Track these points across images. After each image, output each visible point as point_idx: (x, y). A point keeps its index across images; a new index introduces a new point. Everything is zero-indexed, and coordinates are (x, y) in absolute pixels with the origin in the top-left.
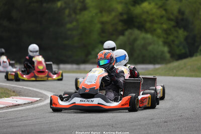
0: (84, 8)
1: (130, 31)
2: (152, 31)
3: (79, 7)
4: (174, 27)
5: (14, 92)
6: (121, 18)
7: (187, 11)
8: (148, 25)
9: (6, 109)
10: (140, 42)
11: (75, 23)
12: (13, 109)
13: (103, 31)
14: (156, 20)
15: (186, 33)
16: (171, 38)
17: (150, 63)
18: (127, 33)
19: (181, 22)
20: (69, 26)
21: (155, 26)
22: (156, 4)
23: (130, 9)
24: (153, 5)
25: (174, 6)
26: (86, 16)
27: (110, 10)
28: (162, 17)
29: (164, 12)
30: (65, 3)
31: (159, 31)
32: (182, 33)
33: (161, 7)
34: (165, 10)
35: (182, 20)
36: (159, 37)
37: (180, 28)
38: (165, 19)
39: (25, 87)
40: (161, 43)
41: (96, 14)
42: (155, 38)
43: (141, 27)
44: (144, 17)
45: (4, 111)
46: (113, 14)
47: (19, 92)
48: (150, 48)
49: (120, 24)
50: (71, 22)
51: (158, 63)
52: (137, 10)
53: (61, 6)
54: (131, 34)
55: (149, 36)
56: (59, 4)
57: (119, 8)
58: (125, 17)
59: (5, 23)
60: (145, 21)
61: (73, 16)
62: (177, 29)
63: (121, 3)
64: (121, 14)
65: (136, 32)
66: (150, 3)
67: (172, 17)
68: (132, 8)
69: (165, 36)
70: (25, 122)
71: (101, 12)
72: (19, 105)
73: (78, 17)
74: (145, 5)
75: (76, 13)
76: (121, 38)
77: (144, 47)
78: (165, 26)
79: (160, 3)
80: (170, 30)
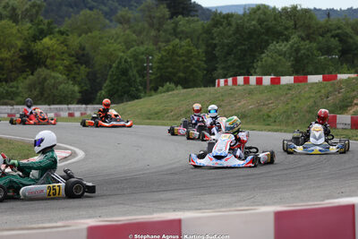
2: (54, 68)
4: (75, 63)
7: (87, 46)
14: (58, 56)
16: (73, 74)
19: (82, 58)
21: (57, 62)
25: (75, 41)
28: (63, 53)
29: (65, 48)
32: (84, 70)
33: (62, 43)
34: (66, 45)
35: (83, 55)
37: (82, 65)
38: (66, 55)
44: (45, 53)
46: (13, 50)
49: (20, 60)
58: (25, 53)
62: (79, 65)
63: (21, 38)
66: (51, 39)
67: (73, 52)
69: (67, 73)
74: (46, 40)
78: (66, 63)
79: (62, 38)
80: (72, 67)
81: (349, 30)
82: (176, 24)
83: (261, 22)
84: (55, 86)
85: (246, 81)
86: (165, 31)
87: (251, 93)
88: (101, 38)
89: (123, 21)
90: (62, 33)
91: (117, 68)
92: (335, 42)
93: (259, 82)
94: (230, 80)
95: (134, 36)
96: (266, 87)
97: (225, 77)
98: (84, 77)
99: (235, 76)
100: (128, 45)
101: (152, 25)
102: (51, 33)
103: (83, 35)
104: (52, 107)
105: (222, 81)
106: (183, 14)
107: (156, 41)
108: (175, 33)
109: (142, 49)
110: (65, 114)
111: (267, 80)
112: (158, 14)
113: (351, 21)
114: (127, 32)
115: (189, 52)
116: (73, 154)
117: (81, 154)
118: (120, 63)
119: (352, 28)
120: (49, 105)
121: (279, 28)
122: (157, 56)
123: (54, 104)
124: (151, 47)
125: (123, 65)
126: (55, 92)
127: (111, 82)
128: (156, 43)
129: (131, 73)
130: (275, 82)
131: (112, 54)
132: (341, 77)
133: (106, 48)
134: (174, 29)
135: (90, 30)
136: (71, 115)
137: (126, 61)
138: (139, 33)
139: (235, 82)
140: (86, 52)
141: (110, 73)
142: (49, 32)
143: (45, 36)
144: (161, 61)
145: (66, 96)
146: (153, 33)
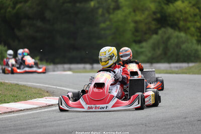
0: (118, 7)
1: (163, 29)
3: (112, 7)
5: (47, 92)
6: (155, 17)
8: (181, 23)
9: (40, 109)
10: (173, 41)
11: (108, 23)
12: (46, 110)
13: (136, 30)
17: (184, 61)
18: (160, 32)
20: (103, 25)
22: (190, 3)
23: (163, 8)
24: (186, 3)
26: (119, 15)
27: (143, 9)
30: (98, 3)
31: (193, 29)
36: (193, 35)
39: (58, 87)
40: (195, 42)
41: (130, 13)
42: (189, 37)
43: (175, 26)
45: (38, 111)
47: (53, 93)
48: (184, 46)
50: (104, 22)
51: (192, 62)
52: (170, 9)
53: (94, 6)
54: (165, 33)
55: (182, 34)
56: (92, 4)
57: (153, 6)
59: (39, 23)
60: (178, 19)
61: (107, 15)
64: (155, 13)
65: (170, 30)
68: (165, 7)
70: (59, 122)
71: (134, 11)
72: (52, 105)
73: (111, 16)
75: (109, 13)
76: (155, 36)
77: (178, 45)
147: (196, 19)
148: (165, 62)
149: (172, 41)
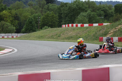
2: (7, 21)
4: (14, 19)
7: (18, 13)
8: (5, 19)
14: (8, 17)
15: (18, 22)
16: (13, 23)
19: (16, 17)
21: (8, 19)
22: (8, 11)
25: (14, 12)
28: (10, 16)
29: (11, 14)
32: (17, 22)
34: (11, 13)
35: (17, 17)
37: (16, 20)
38: (11, 17)
44: (4, 16)
52: (1, 14)
62: (15, 20)
66: (6, 11)
67: (13, 16)
74: (4, 12)
78: (11, 19)
79: (9, 11)
80: (13, 20)
81: (107, 8)
82: (48, 6)
83: (77, 6)
84: (7, 27)
85: (72, 26)
86: (45, 9)
87: (74, 29)
88: (23, 11)
89: (31, 5)
90: (9, 9)
91: (28, 21)
92: (102, 12)
93: (77, 26)
94: (67, 25)
95: (34, 10)
96: (79, 27)
97: (65, 24)
98: (17, 24)
99: (68, 24)
100: (32, 13)
101: (40, 7)
102: (6, 9)
103: (17, 10)
104: (6, 34)
105: (64, 26)
106: (51, 3)
107: (42, 12)
108: (48, 9)
109: (37, 14)
110: (10, 37)
111: (79, 25)
112: (42, 3)
113: (108, 5)
114: (32, 9)
115: (53, 16)
116: (13, 50)
117: (16, 50)
118: (29, 19)
119: (108, 8)
120: (5, 33)
121: (83, 8)
122: (42, 17)
123: (7, 33)
124: (40, 14)
125: (30, 20)
126: (7, 29)
127: (26, 26)
128: (41, 13)
129: (33, 23)
130: (82, 26)
131: (26, 16)
132: (105, 24)
133: (24, 14)
134: (48, 8)
135: (19, 8)
136: (13, 37)
137: (31, 19)
138: (36, 9)
139: (68, 26)
140: (18, 16)
141: (26, 23)
142: (5, 9)
143: (4, 10)
144: (44, 19)
145: (11, 30)
146: (41, 9)
147: (10, 17)
148: (4, 33)
149: (5, 26)
